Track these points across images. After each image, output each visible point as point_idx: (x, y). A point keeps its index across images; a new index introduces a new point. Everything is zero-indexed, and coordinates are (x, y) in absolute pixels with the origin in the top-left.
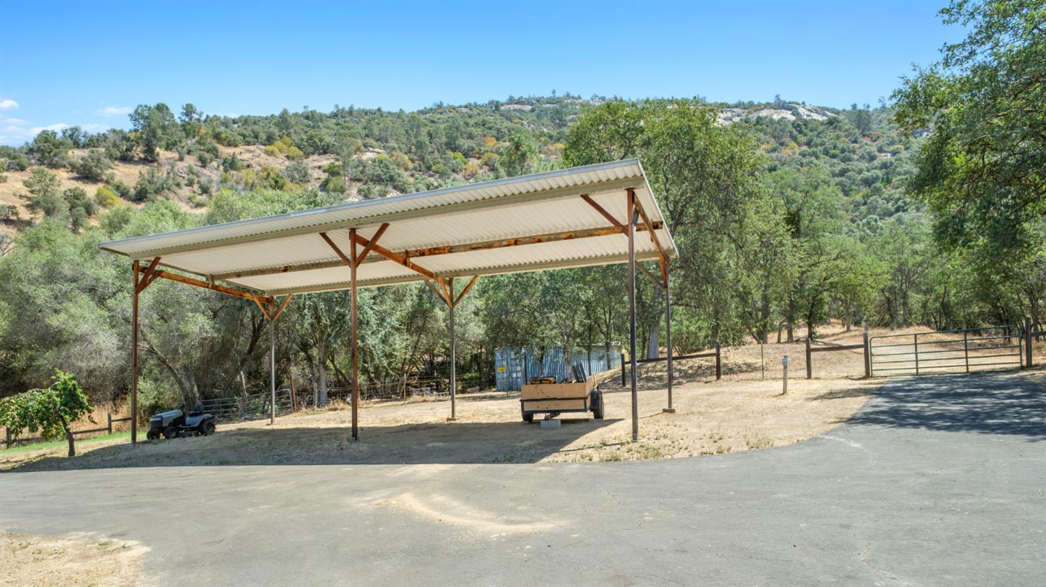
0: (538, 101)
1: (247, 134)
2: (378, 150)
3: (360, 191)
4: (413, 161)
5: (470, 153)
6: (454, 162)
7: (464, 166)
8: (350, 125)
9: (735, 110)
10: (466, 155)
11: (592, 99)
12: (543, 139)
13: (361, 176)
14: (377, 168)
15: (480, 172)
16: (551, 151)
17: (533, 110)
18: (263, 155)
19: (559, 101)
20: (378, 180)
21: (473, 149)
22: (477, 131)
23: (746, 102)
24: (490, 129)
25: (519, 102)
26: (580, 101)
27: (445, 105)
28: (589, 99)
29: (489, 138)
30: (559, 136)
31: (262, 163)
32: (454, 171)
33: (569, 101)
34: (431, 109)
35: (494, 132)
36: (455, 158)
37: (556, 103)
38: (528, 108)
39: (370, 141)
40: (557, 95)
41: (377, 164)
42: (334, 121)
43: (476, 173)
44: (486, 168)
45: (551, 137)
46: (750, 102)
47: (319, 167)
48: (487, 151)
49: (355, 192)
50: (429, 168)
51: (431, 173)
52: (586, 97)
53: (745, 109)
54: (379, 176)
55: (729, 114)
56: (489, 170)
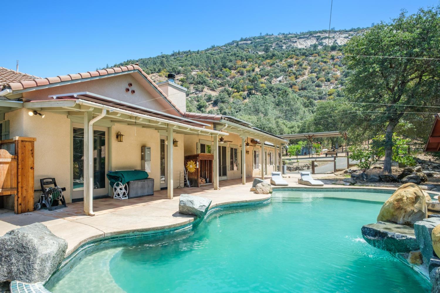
0: (254, 39)
1: (152, 69)
2: (197, 70)
3: (194, 88)
4: (210, 73)
5: (231, 68)
6: (226, 73)
7: (230, 74)
8: (179, 58)
9: (350, 32)
10: (230, 69)
11: (278, 35)
12: (260, 59)
13: (193, 82)
14: (199, 78)
15: (236, 76)
16: (265, 64)
17: (252, 43)
18: (159, 77)
19: (263, 38)
20: (200, 83)
21: (232, 66)
22: (233, 58)
23: (356, 28)
24: (238, 56)
25: (246, 40)
26: (273, 36)
27: (216, 46)
28: (277, 35)
29: (238, 61)
30: (267, 56)
31: (158, 80)
32: (226, 76)
33: (268, 37)
34: (210, 48)
35: (239, 58)
36: (226, 71)
37: (262, 39)
38: (249, 42)
39: (193, 67)
40: (263, 35)
41: (198, 77)
42: (173, 57)
43: (235, 76)
44: (239, 74)
45: (263, 57)
46: (358, 28)
47: (178, 80)
48: (238, 67)
49: (192, 88)
50: (217, 76)
51: (218, 78)
52: (276, 34)
53: (355, 31)
54: (200, 81)
55: (347, 35)
56: (240, 75)
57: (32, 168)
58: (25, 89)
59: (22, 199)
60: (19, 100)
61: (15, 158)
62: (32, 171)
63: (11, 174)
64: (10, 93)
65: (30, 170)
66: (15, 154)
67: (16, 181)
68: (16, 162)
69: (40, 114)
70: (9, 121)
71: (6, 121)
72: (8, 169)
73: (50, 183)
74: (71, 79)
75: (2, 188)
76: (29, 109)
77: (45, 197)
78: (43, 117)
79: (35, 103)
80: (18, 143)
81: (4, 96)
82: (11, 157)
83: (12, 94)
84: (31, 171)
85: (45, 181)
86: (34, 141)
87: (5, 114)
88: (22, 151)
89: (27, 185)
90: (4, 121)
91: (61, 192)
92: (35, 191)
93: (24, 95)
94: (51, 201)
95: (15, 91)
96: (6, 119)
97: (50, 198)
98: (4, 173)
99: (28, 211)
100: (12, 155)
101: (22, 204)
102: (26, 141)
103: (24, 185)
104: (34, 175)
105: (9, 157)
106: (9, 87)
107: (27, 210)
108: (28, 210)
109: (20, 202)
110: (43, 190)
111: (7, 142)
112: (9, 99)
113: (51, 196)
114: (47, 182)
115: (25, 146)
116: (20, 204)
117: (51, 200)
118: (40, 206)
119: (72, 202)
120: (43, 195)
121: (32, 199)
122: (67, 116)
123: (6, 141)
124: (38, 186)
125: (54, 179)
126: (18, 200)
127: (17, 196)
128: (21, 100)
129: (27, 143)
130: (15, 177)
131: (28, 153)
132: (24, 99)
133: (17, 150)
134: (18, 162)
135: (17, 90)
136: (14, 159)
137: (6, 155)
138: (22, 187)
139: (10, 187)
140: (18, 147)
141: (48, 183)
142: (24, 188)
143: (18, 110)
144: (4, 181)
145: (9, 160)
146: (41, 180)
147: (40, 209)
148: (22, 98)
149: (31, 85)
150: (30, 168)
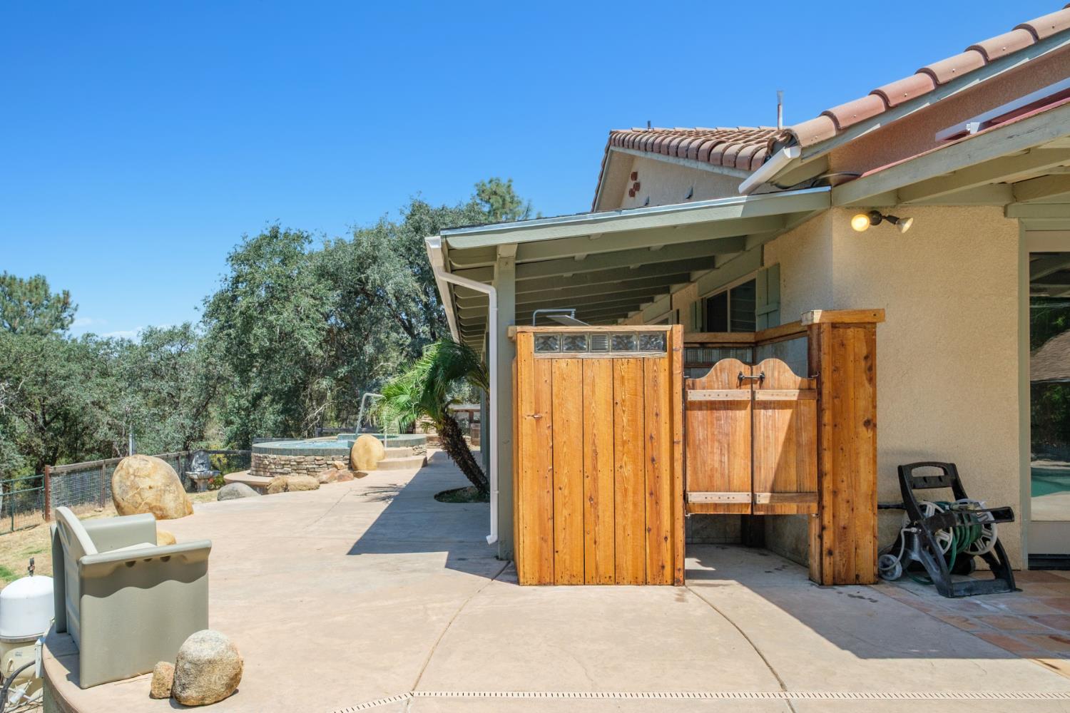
57: (870, 424)
58: (842, 131)
59: (834, 533)
60: (817, 182)
61: (810, 389)
62: (870, 434)
63: (799, 445)
64: (793, 161)
65: (862, 430)
66: (811, 371)
67: (815, 469)
68: (814, 403)
69: (893, 220)
70: (778, 265)
71: (767, 270)
72: (790, 427)
73: (938, 482)
74: (1036, 37)
75: (773, 491)
76: (854, 209)
77: (923, 537)
78: (907, 226)
79: (881, 175)
80: (819, 335)
81: (770, 182)
82: (798, 386)
83: (799, 164)
84: (865, 433)
85: (916, 472)
86: (875, 323)
87: (766, 247)
88: (833, 363)
89: (854, 486)
90: (761, 269)
91: (988, 526)
92: (880, 507)
93: (833, 163)
94: (948, 557)
95: (810, 147)
96: (768, 264)
97: (943, 543)
98: (776, 439)
99: (857, 581)
100: (800, 378)
101: (837, 552)
102: (847, 325)
103: (843, 486)
104: (875, 449)
105: (792, 385)
106: (791, 140)
107: (853, 576)
108: (857, 576)
109: (828, 541)
110: (909, 506)
111: (777, 335)
112: (786, 188)
113: (949, 537)
114: (925, 479)
115: (843, 345)
116: (830, 553)
117: (950, 551)
118: (899, 570)
119: (1031, 568)
120: (914, 530)
121: (869, 537)
122: (1006, 208)
123: (772, 333)
124: (890, 489)
125: (953, 466)
126: (821, 537)
127: (817, 521)
128: (824, 183)
129: (850, 332)
130: (810, 453)
131: (855, 369)
132: (832, 176)
133: (815, 360)
134: (819, 401)
135: (815, 145)
136: (807, 392)
137: (782, 378)
138: (835, 493)
139: (794, 488)
140: (819, 350)
141: (927, 482)
142: (843, 496)
143: (814, 220)
144: (779, 464)
145: (793, 395)
146: (900, 468)
147: (898, 580)
148: (825, 173)
149: (865, 112)
150: (861, 423)
